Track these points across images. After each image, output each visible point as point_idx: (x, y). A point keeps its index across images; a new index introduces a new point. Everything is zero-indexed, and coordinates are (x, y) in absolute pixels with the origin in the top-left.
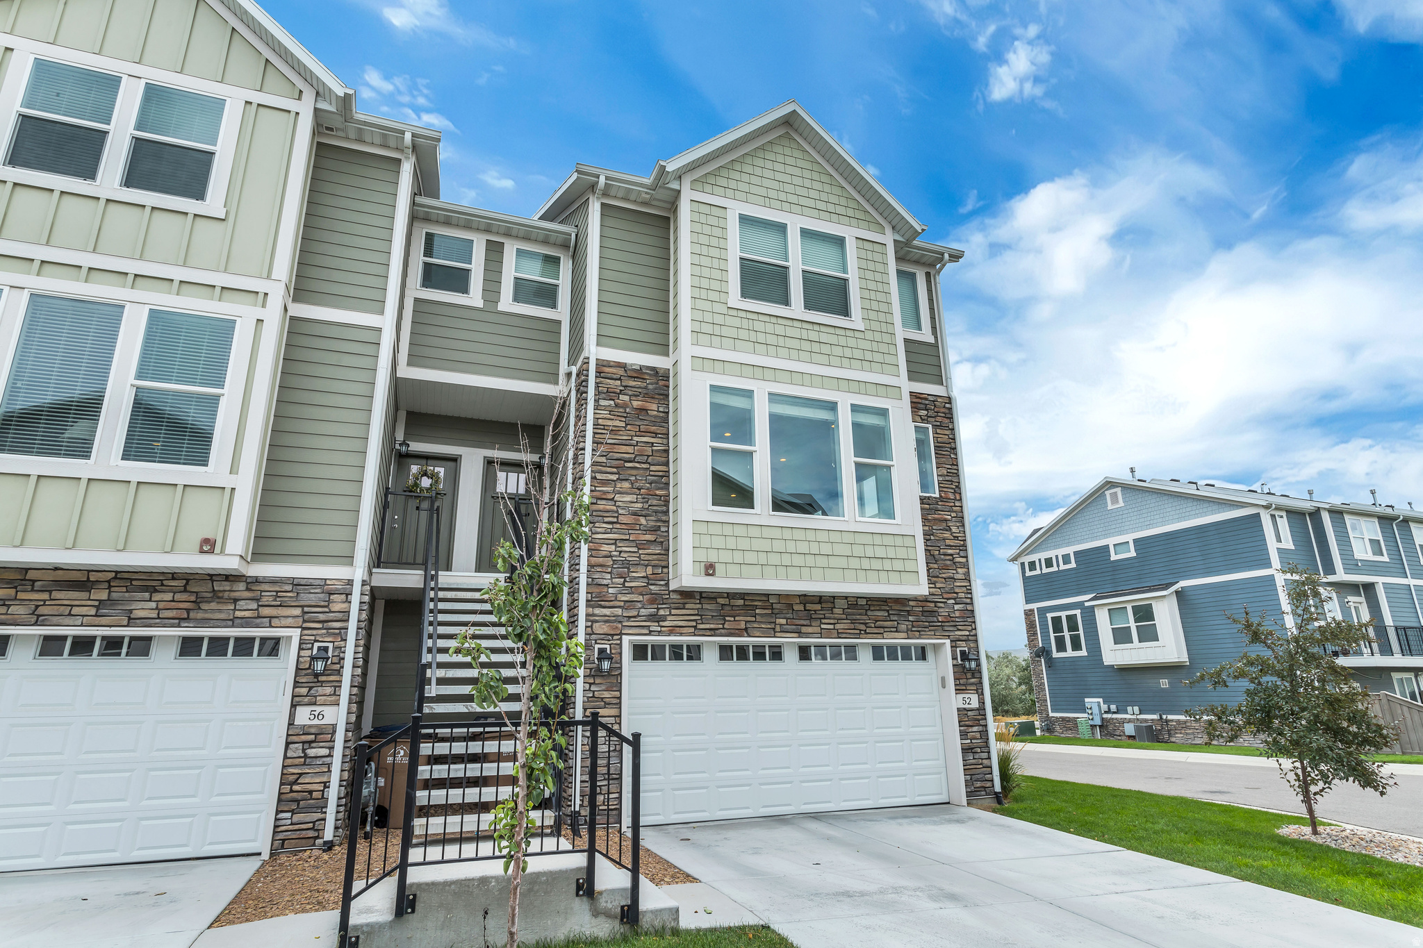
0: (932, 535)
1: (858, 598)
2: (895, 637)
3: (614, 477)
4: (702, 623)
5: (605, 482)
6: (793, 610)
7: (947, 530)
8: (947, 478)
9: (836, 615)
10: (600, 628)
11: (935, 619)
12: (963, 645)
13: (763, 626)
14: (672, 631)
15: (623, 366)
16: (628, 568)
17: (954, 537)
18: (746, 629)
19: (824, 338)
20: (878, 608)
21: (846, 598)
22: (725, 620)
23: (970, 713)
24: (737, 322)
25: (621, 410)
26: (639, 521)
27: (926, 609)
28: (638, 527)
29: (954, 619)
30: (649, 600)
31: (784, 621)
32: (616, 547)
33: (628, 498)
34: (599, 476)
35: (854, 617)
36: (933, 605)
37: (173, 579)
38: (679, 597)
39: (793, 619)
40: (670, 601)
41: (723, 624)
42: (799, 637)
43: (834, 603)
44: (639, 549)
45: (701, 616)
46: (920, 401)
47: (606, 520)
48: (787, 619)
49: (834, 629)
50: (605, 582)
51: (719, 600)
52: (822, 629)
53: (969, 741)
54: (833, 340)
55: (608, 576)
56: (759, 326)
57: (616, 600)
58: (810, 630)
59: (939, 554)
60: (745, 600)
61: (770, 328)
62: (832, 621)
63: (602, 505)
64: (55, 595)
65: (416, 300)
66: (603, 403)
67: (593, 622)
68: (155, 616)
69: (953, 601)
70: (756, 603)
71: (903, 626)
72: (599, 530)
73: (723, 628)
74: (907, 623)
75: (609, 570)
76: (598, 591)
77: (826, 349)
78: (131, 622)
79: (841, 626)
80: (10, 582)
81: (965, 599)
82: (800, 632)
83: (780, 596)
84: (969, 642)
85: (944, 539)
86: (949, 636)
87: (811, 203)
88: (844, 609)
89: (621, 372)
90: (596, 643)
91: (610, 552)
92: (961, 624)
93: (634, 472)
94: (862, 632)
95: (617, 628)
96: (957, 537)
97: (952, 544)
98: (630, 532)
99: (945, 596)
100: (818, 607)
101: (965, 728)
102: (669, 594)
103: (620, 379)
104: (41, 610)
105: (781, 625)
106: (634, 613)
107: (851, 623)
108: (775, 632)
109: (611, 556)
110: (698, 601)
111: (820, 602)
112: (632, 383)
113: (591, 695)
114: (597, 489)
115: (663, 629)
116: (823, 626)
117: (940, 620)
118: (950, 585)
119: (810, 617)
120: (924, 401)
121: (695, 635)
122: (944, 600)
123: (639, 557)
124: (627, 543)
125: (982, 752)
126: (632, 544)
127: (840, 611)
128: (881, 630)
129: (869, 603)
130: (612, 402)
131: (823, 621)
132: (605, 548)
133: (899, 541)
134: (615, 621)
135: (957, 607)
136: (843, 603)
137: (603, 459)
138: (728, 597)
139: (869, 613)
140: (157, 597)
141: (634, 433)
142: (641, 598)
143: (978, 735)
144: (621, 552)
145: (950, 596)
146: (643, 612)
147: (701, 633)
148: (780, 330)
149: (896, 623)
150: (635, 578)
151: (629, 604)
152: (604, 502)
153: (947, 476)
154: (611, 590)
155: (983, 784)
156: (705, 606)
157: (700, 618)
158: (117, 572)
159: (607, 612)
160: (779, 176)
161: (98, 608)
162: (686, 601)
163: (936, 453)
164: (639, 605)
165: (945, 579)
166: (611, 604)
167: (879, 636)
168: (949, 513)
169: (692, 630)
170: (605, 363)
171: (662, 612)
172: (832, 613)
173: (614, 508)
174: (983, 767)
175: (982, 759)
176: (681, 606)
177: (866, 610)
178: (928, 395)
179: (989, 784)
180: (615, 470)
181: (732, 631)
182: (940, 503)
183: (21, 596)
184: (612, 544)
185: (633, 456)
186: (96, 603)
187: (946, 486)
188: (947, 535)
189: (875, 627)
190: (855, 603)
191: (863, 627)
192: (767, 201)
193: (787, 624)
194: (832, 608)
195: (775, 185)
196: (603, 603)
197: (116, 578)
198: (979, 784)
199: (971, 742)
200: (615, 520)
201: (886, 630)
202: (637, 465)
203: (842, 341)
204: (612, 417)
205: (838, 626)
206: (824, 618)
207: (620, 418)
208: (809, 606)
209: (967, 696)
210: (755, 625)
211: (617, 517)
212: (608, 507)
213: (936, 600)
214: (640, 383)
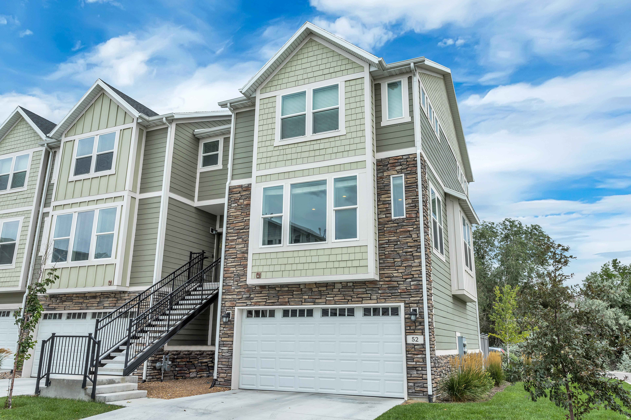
0: (399, 241)
1: (347, 282)
2: (369, 302)
3: (236, 238)
4: (269, 300)
5: (232, 241)
6: (312, 291)
7: (409, 237)
8: (412, 205)
9: (334, 293)
10: (228, 304)
11: (397, 291)
12: (414, 306)
13: (296, 300)
14: (256, 304)
15: (241, 186)
16: (240, 277)
17: (414, 240)
18: (289, 302)
19: (322, 146)
20: (359, 287)
21: (341, 283)
22: (279, 298)
23: (416, 347)
24: (277, 153)
25: (239, 207)
26: (244, 255)
27: (389, 286)
28: (244, 258)
29: (410, 291)
30: (247, 291)
31: (307, 297)
32: (236, 268)
33: (241, 246)
34: (230, 238)
35: (344, 293)
36: (396, 283)
37: (112, 294)
38: (259, 288)
39: (312, 295)
40: (255, 290)
41: (278, 300)
42: (314, 305)
43: (334, 286)
44: (244, 268)
45: (268, 296)
46: (397, 161)
47: (232, 257)
48: (309, 296)
49: (333, 300)
50: (230, 284)
51: (277, 289)
52: (326, 300)
53: (415, 363)
54: (327, 145)
55: (232, 281)
56: (288, 151)
57: (234, 292)
58: (320, 301)
59: (403, 252)
60: (288, 287)
61: (294, 150)
62: (332, 296)
63: (232, 251)
64: (91, 300)
65: (201, 173)
66: (233, 205)
67: (225, 301)
68: (108, 306)
69: (410, 280)
70: (293, 289)
71: (374, 296)
72: (229, 262)
73: (278, 302)
74: (377, 294)
75: (232, 279)
76: (228, 288)
77: (323, 152)
78: (104, 308)
79: (338, 298)
80: (82, 297)
81: (418, 278)
82: (315, 302)
83: (305, 284)
84: (419, 304)
85: (407, 243)
86: (405, 301)
87: (320, 73)
88: (339, 289)
89: (240, 189)
90: (226, 310)
91: (234, 271)
92: (415, 293)
93: (244, 234)
94: (350, 301)
95: (234, 303)
96: (417, 240)
97: (412, 245)
98: (241, 261)
99: (404, 277)
100: (325, 289)
101: (412, 355)
102: (255, 287)
103: (240, 193)
104: (88, 305)
105: (305, 299)
106: (240, 297)
107: (343, 296)
108: (302, 303)
109: (233, 273)
110: (267, 290)
111: (327, 287)
112: (244, 193)
113: (223, 332)
114: (230, 244)
115: (252, 303)
116: (327, 299)
117: (399, 292)
118: (409, 270)
119: (321, 294)
120: (399, 161)
121: (265, 306)
122: (403, 280)
123: (244, 272)
124: (239, 266)
125: (422, 370)
126: (241, 266)
127: (337, 290)
128: (361, 299)
129: (354, 285)
130: (236, 204)
131: (327, 296)
132: (232, 269)
133: (357, 250)
134: (233, 301)
135: (412, 283)
136: (340, 286)
137: (232, 231)
138: (280, 287)
139: (354, 290)
140: (109, 299)
141: (244, 216)
142: (244, 290)
143: (421, 360)
144: (237, 270)
145: (408, 277)
146: (244, 296)
147: (267, 304)
148: (299, 150)
149: (370, 295)
150: (242, 281)
151: (239, 293)
152: (232, 249)
153: (412, 203)
154: (233, 288)
155: (422, 389)
156: (271, 292)
157: (268, 297)
158: (101, 293)
159: (230, 297)
160: (304, 66)
161: (98, 304)
162: (262, 290)
163: (405, 191)
164: (243, 293)
165: (406, 267)
166: (232, 293)
167: (359, 302)
168: (412, 226)
169: (264, 303)
170: (234, 187)
171: (252, 296)
172: (332, 292)
173: (236, 251)
174: (423, 379)
175: (423, 375)
176: (260, 292)
177: (353, 289)
178: (402, 156)
179: (425, 390)
180: (236, 234)
181: (281, 303)
182: (405, 221)
183: (85, 301)
184: (234, 267)
185: (244, 227)
186: (97, 302)
187: (411, 210)
188: (409, 240)
189: (357, 298)
190: (346, 285)
191: (349, 298)
192: (297, 83)
193: (308, 298)
194: (333, 289)
195: (302, 72)
196: (229, 293)
197: (101, 294)
198: (418, 389)
199: (416, 364)
200: (235, 257)
201: (364, 299)
202: (245, 231)
203: (333, 144)
204: (236, 211)
205: (335, 298)
206: (328, 294)
207: (239, 211)
208: (320, 289)
209: (415, 336)
210: (292, 300)
211: (236, 255)
212: (233, 251)
213: (397, 280)
214: (247, 193)
